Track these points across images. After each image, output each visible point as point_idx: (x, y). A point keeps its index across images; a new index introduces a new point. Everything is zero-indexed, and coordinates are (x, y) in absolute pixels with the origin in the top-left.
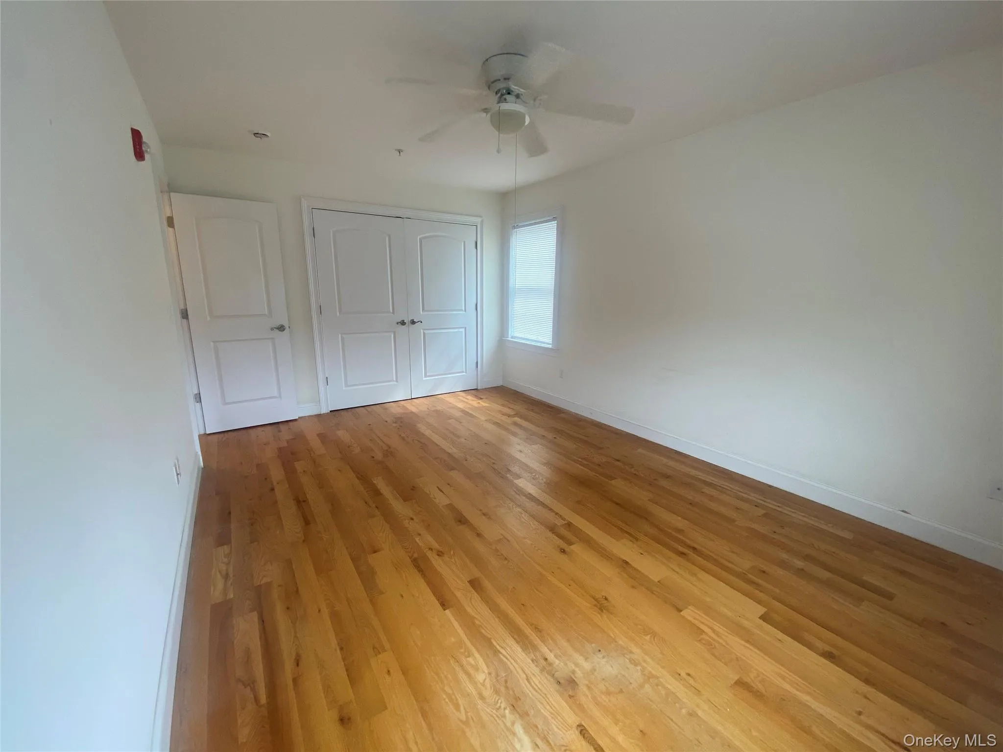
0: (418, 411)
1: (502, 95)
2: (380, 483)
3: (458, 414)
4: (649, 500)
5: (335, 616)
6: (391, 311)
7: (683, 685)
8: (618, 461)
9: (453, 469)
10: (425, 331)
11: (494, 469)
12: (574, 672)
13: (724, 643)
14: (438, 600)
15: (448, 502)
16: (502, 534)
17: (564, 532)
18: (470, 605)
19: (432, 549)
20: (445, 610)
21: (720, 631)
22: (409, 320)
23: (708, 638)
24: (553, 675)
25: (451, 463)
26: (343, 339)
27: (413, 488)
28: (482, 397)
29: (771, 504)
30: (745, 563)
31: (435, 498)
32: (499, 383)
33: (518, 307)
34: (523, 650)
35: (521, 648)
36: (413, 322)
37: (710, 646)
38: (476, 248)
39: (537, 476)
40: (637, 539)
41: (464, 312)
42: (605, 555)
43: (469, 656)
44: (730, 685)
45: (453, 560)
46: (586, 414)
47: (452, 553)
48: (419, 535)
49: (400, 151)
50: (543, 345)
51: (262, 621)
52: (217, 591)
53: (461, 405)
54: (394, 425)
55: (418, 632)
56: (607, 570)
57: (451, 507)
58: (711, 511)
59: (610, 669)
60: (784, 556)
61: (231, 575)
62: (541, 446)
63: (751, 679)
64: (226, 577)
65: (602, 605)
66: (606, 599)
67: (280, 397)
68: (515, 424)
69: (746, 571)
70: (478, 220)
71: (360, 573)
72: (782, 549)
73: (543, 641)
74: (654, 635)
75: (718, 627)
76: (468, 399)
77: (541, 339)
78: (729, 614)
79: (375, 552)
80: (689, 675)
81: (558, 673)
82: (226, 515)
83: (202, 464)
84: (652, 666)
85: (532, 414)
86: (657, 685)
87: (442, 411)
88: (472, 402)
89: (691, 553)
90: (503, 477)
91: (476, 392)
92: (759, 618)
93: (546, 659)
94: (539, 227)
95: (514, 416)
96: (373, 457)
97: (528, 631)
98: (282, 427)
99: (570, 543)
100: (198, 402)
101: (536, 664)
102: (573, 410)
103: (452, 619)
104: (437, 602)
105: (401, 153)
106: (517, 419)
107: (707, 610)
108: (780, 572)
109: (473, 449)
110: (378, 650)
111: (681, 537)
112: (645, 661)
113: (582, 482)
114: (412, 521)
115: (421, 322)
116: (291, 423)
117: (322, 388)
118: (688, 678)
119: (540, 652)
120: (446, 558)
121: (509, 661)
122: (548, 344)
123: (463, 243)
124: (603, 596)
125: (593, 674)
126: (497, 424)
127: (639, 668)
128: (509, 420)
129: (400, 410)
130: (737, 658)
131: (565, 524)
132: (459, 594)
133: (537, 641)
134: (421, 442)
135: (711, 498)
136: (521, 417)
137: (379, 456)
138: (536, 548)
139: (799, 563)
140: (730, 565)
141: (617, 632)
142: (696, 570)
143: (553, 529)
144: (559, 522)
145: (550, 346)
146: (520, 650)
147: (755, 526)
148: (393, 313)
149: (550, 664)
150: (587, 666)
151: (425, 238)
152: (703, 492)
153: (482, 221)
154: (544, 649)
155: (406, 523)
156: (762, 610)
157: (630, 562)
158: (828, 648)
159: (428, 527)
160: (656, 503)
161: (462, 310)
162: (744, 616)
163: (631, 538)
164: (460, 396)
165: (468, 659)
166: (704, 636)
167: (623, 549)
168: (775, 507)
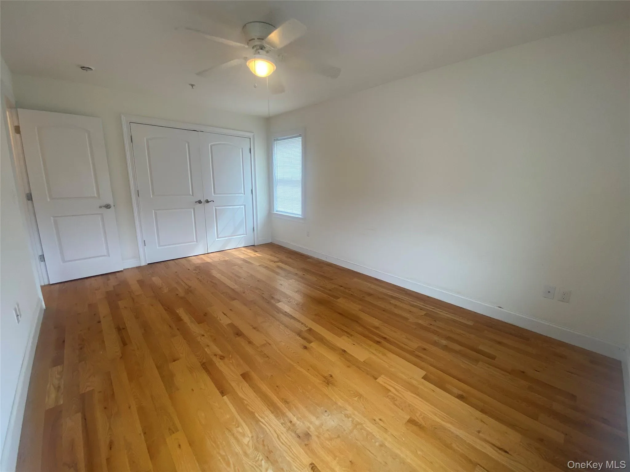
0: (212, 261)
1: (257, 50)
2: (181, 312)
3: (240, 262)
4: (359, 310)
5: (141, 410)
6: (191, 193)
7: (376, 427)
8: (341, 286)
9: (234, 299)
10: (216, 208)
11: (263, 298)
12: (309, 428)
13: (401, 397)
14: (219, 390)
15: (229, 322)
16: (265, 341)
17: (307, 335)
18: (242, 391)
19: (216, 355)
20: (223, 396)
21: (400, 389)
22: (205, 200)
23: (392, 395)
24: (295, 432)
25: (234, 295)
26: (155, 213)
27: (205, 315)
28: (257, 250)
29: (430, 308)
30: (414, 344)
31: (221, 320)
32: (270, 241)
33: (280, 191)
34: (275, 417)
35: (275, 416)
36: (207, 202)
37: (393, 399)
38: (250, 152)
39: (291, 300)
40: (351, 335)
41: (244, 195)
42: (332, 348)
43: (238, 427)
44: (405, 423)
45: (231, 361)
46: (324, 259)
47: (230, 356)
48: (208, 346)
49: (192, 85)
50: (297, 216)
51: (84, 419)
52: (51, 400)
53: (242, 256)
54: (194, 272)
55: (203, 415)
56: (332, 357)
57: (232, 325)
58: (396, 315)
59: (332, 423)
60: (436, 338)
61: (62, 387)
62: (294, 281)
63: (417, 417)
64: (58, 389)
65: (329, 381)
66: (331, 376)
67: (109, 256)
68: (278, 267)
69: (415, 350)
70: (251, 135)
71: (162, 377)
72: (435, 334)
73: (289, 410)
74: (360, 396)
75: (398, 387)
76: (247, 252)
77: (296, 212)
78: (404, 377)
79: (174, 361)
80: (380, 420)
81: (298, 430)
82: (61, 344)
83: (44, 306)
84: (358, 418)
85: (290, 260)
86: (361, 429)
87: (230, 261)
88: (251, 254)
89: (383, 341)
90: (269, 303)
91: (253, 247)
92: (422, 378)
93: (291, 422)
94: (290, 140)
95: (278, 262)
96: (177, 295)
97: (280, 404)
98: (110, 276)
99: (310, 342)
100: (42, 261)
101: (284, 426)
102: (316, 256)
103: (228, 402)
104: (218, 391)
105: (193, 87)
106: (280, 264)
107: (393, 376)
108: (433, 349)
109: (249, 285)
110: (172, 430)
111: (378, 332)
112: (354, 414)
113: (319, 302)
114: (203, 337)
115: (213, 201)
116: (117, 274)
117: (142, 249)
118: (380, 422)
119: (287, 416)
120: (226, 360)
121: (266, 426)
122: (300, 215)
123: (241, 150)
124: (329, 375)
125: (321, 428)
126: (266, 267)
127: (350, 419)
128: (274, 265)
129: (199, 261)
130: (409, 405)
131: (308, 329)
132: (233, 384)
133: (286, 410)
134: (213, 283)
135: (396, 306)
136: (282, 262)
137: (181, 293)
138: (288, 347)
139: (444, 342)
140: (406, 347)
141: (337, 397)
142: (386, 351)
143: (299, 334)
144: (304, 329)
145: (300, 216)
146: (274, 417)
147: (420, 322)
148: (193, 195)
149: (294, 425)
150: (317, 423)
151: (214, 145)
152: (390, 303)
153: (254, 136)
154: (290, 415)
155: (199, 339)
156: (423, 373)
157: (347, 351)
158: (460, 393)
159: (215, 340)
160: (363, 312)
161: (242, 193)
162: (413, 378)
163: (348, 335)
164: (242, 250)
165: (237, 429)
166: (390, 394)
167: (343, 342)
168: (431, 309)
